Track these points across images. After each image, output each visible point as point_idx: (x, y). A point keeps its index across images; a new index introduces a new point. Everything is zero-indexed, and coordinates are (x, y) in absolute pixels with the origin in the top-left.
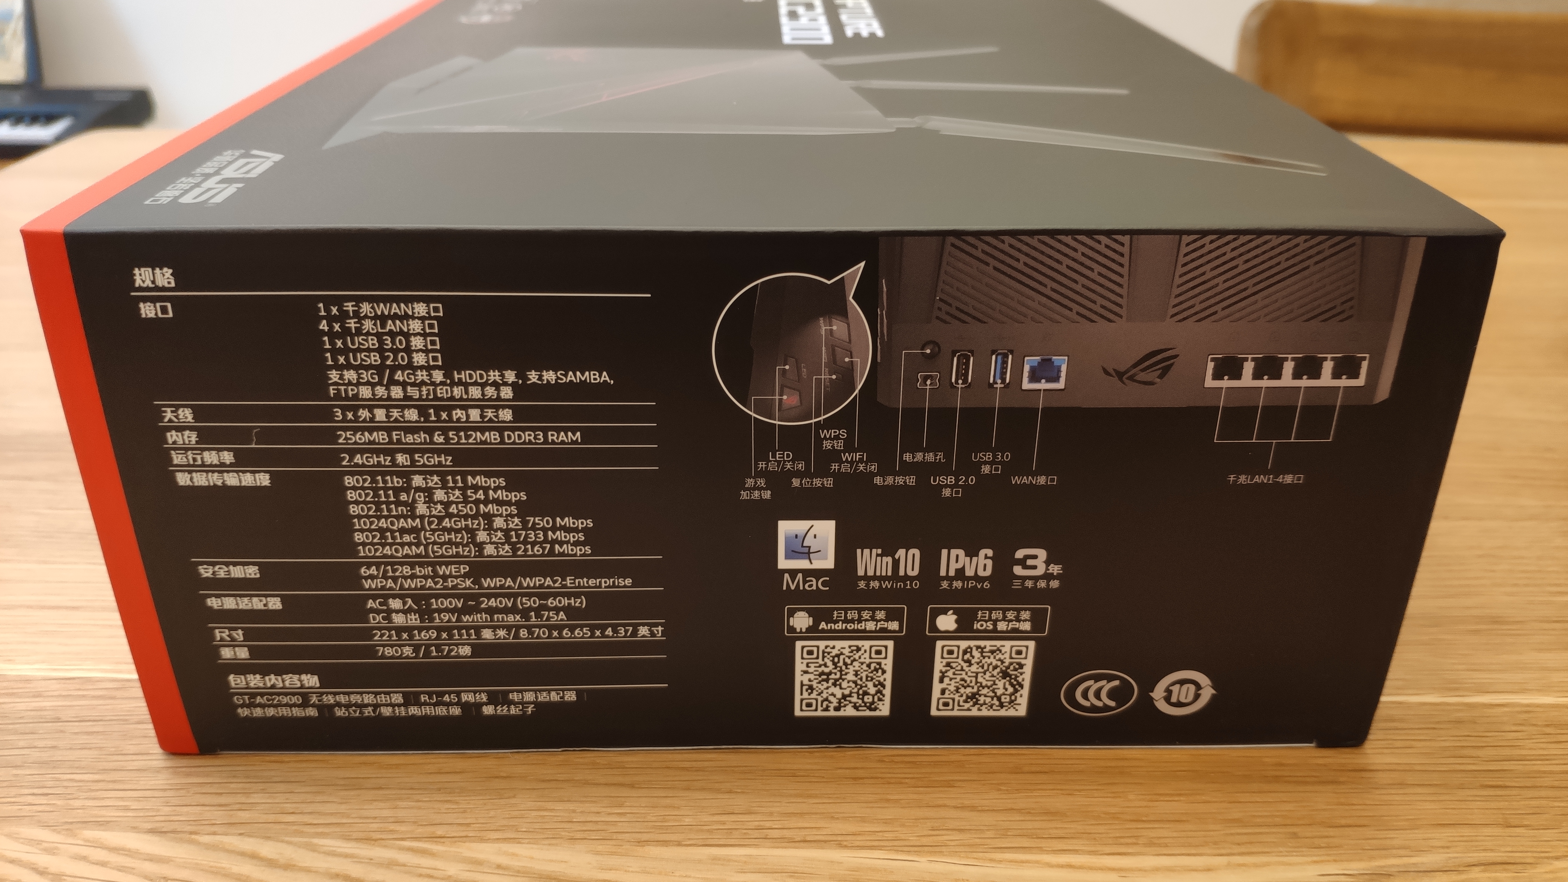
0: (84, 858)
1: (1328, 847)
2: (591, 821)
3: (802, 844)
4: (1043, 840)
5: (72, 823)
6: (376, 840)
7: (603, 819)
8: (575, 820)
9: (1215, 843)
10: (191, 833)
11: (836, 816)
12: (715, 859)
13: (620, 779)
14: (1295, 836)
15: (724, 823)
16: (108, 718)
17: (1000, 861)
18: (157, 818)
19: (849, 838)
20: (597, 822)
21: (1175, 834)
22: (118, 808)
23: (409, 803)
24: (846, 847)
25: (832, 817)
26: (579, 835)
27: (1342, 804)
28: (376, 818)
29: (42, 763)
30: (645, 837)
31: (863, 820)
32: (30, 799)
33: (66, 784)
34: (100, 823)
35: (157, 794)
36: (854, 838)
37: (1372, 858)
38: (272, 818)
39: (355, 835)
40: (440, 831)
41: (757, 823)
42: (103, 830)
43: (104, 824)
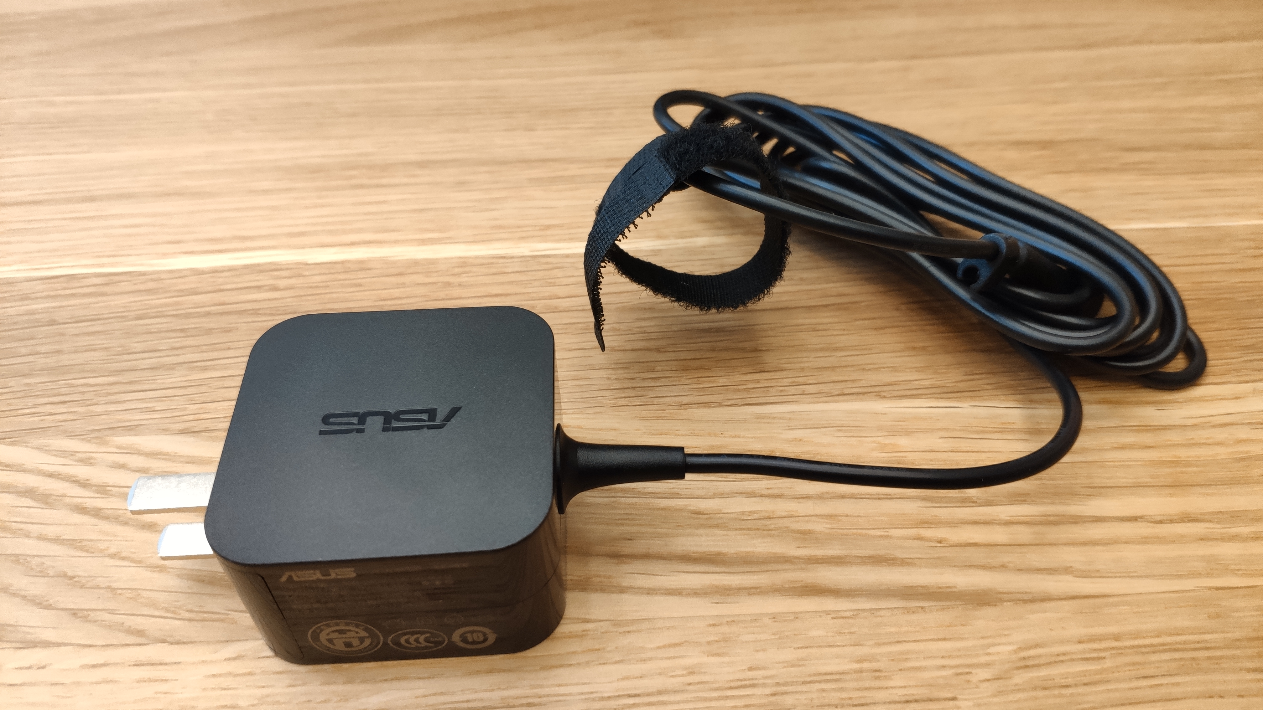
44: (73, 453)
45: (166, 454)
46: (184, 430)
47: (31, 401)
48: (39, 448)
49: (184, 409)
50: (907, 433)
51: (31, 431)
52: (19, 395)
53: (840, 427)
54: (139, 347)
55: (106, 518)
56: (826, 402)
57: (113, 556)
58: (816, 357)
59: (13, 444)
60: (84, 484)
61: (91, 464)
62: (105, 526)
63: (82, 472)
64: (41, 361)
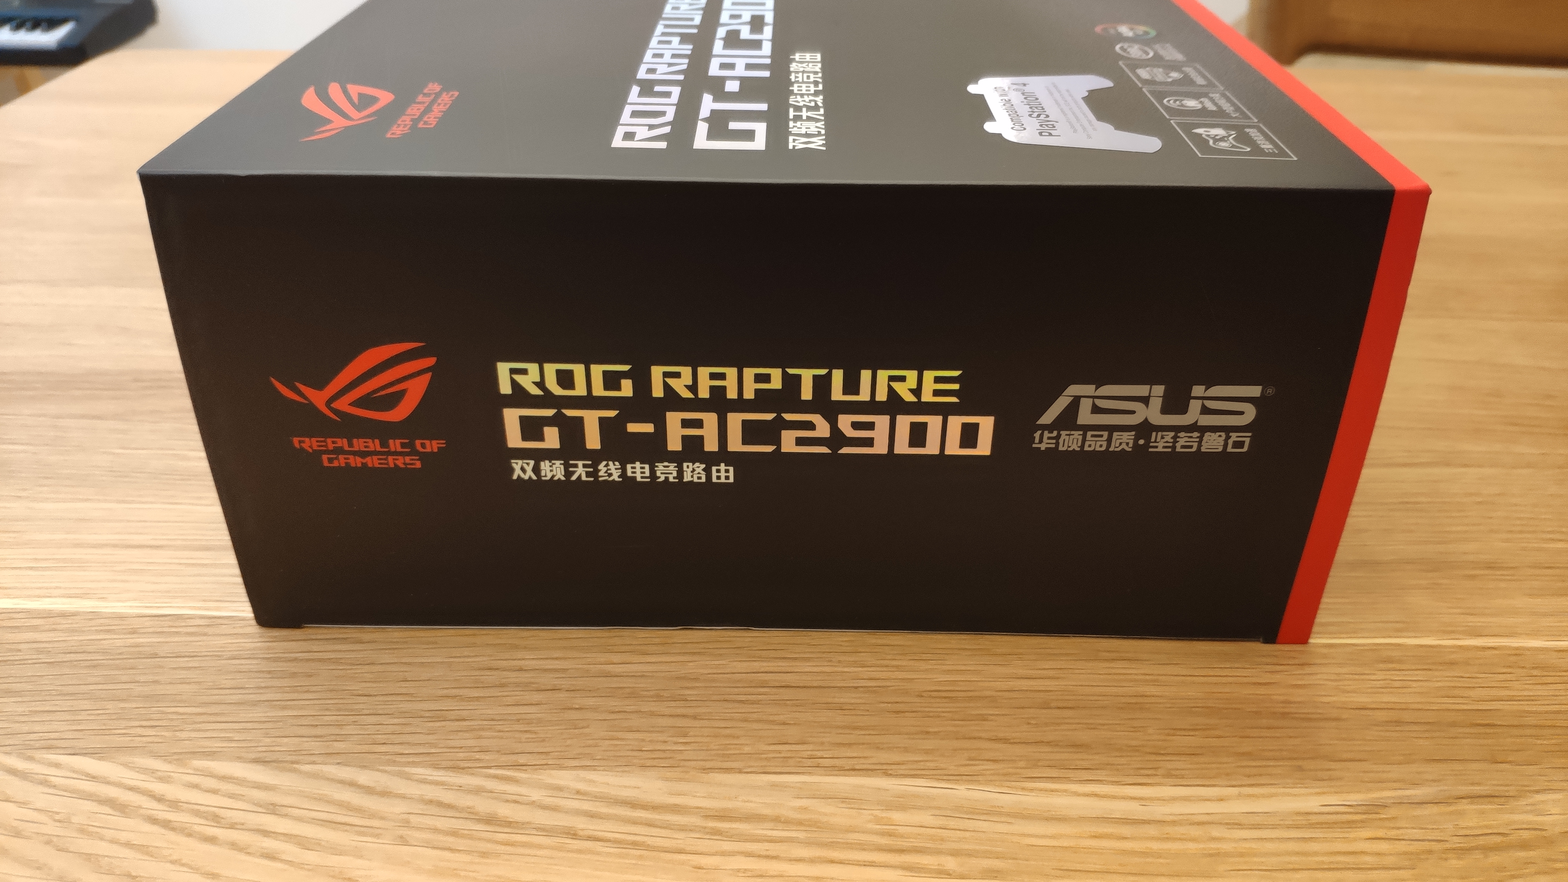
0: (196, 786)
1: (1330, 779)
2: (659, 750)
3: (851, 772)
4: (1070, 771)
5: (181, 753)
6: (463, 768)
7: (669, 748)
8: (644, 749)
9: (1227, 775)
10: (293, 762)
11: (882, 746)
12: (774, 785)
13: (684, 711)
14: (1300, 769)
15: (780, 752)
17: (1032, 790)
18: (259, 749)
19: (893, 767)
20: (664, 751)
21: (1189, 766)
22: (224, 739)
23: (492, 734)
24: (891, 775)
25: (878, 748)
26: (649, 763)
27: (1344, 739)
28: (461, 747)
29: (146, 698)
30: (708, 765)
31: (906, 750)
32: (139, 731)
33: (170, 716)
34: (207, 753)
35: (256, 726)
36: (897, 766)
37: (1369, 790)
38: (366, 748)
39: (444, 764)
40: (522, 759)
41: (809, 753)
42: (211, 760)
43: (211, 755)
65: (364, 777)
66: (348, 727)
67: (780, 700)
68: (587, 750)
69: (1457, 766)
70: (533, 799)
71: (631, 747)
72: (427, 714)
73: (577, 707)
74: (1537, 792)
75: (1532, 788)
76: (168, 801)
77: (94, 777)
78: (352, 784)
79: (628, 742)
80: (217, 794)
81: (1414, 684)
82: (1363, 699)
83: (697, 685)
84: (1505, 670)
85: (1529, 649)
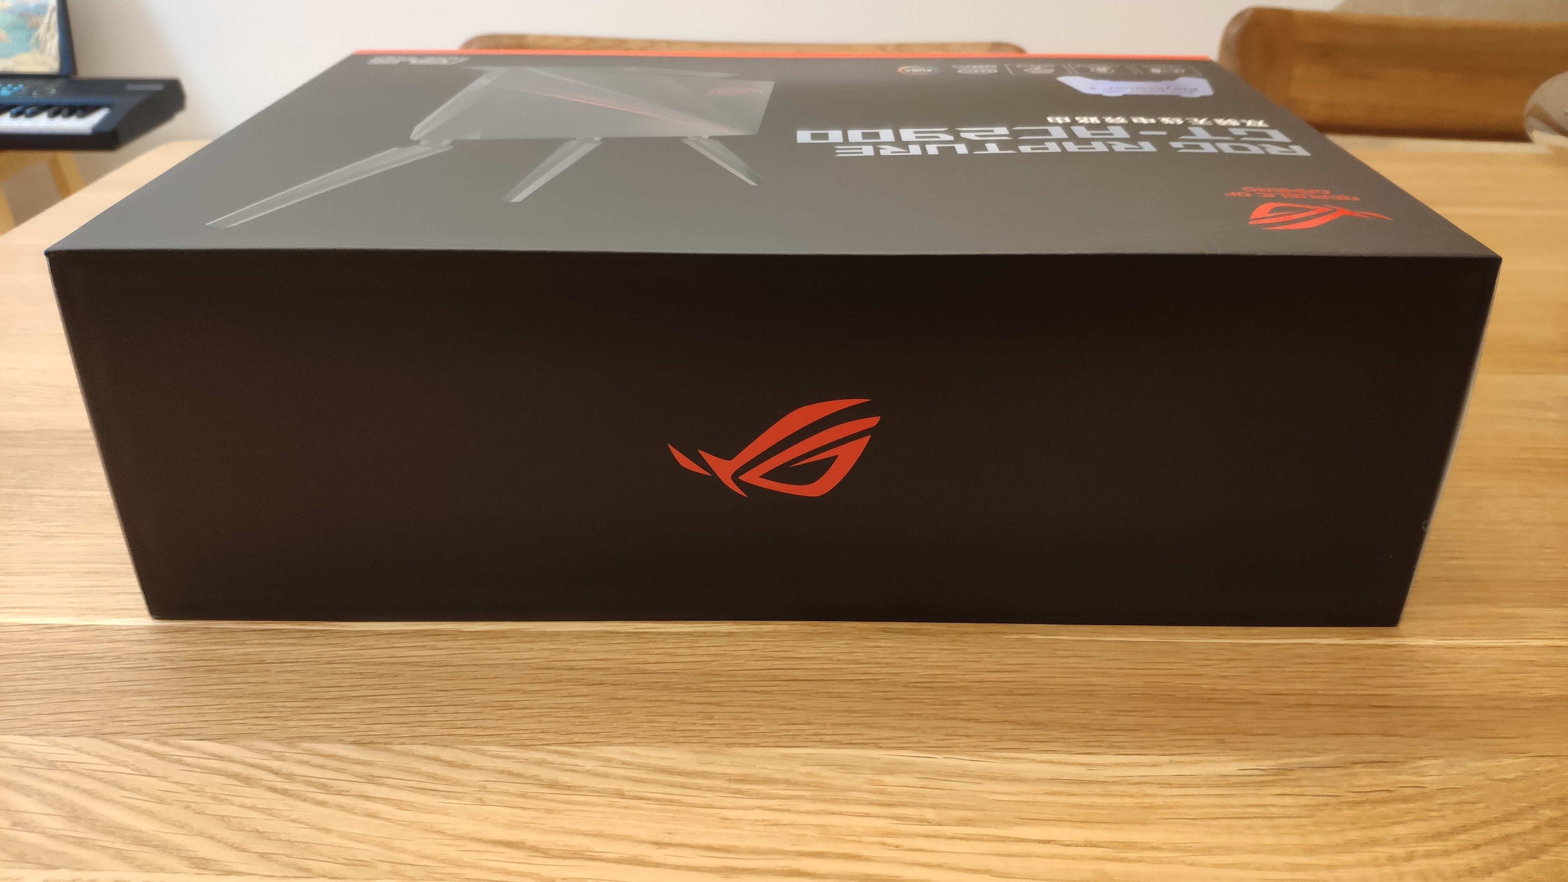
0: (306, 763)
1: (1247, 749)
2: (689, 730)
3: (848, 746)
4: (1029, 743)
5: (292, 738)
6: (529, 746)
7: (698, 728)
8: (677, 729)
9: (1161, 746)
10: (386, 744)
11: (874, 726)
12: (785, 757)
13: (709, 700)
14: (1222, 741)
15: (790, 731)
16: (302, 660)
17: (997, 758)
18: (358, 734)
19: (884, 741)
20: (694, 730)
21: (1130, 740)
22: (325, 726)
23: (551, 719)
24: (882, 748)
25: (871, 727)
26: (682, 740)
27: (1260, 718)
28: (526, 730)
29: (258, 695)
30: (731, 741)
31: (894, 728)
32: (255, 721)
33: (280, 709)
35: (352, 716)
36: (888, 741)
37: (1279, 758)
38: (446, 732)
39: (512, 742)
40: (577, 738)
41: (814, 731)
42: (318, 743)
43: (316, 738)
44: (270, 752)
45: (340, 757)
46: (354, 741)
47: (242, 716)
48: (244, 747)
49: (357, 728)
50: (891, 772)
51: (239, 735)
52: (233, 710)
53: (843, 767)
54: (328, 683)
55: (291, 796)
56: (837, 748)
57: (294, 821)
58: (837, 716)
59: (225, 743)
60: (277, 773)
61: (283, 760)
62: (290, 801)
63: (275, 764)
64: (250, 689)
65: (447, 754)
66: (430, 715)
67: (789, 691)
68: (631, 731)
69: (1354, 739)
70: (588, 768)
71: (666, 729)
72: (496, 704)
73: (620, 697)
74: (1421, 758)
75: (1416, 756)
76: (285, 774)
77: (220, 757)
78: (437, 760)
79: (664, 725)
80: (325, 768)
81: (1323, 675)
82: (1276, 687)
83: (721, 679)
84: (1399, 663)
85: (1423, 647)
